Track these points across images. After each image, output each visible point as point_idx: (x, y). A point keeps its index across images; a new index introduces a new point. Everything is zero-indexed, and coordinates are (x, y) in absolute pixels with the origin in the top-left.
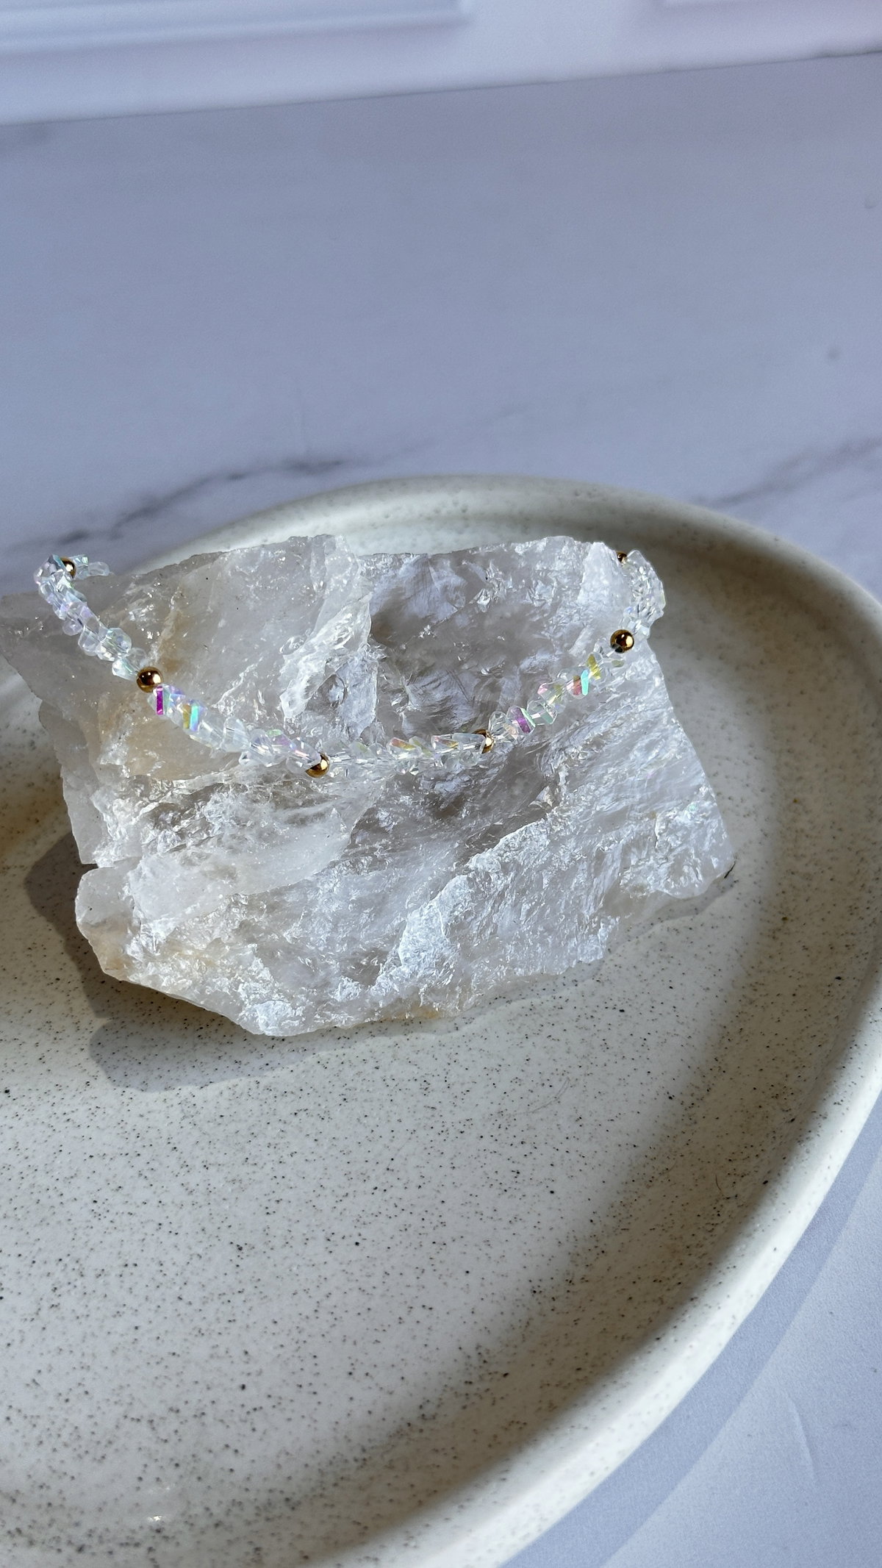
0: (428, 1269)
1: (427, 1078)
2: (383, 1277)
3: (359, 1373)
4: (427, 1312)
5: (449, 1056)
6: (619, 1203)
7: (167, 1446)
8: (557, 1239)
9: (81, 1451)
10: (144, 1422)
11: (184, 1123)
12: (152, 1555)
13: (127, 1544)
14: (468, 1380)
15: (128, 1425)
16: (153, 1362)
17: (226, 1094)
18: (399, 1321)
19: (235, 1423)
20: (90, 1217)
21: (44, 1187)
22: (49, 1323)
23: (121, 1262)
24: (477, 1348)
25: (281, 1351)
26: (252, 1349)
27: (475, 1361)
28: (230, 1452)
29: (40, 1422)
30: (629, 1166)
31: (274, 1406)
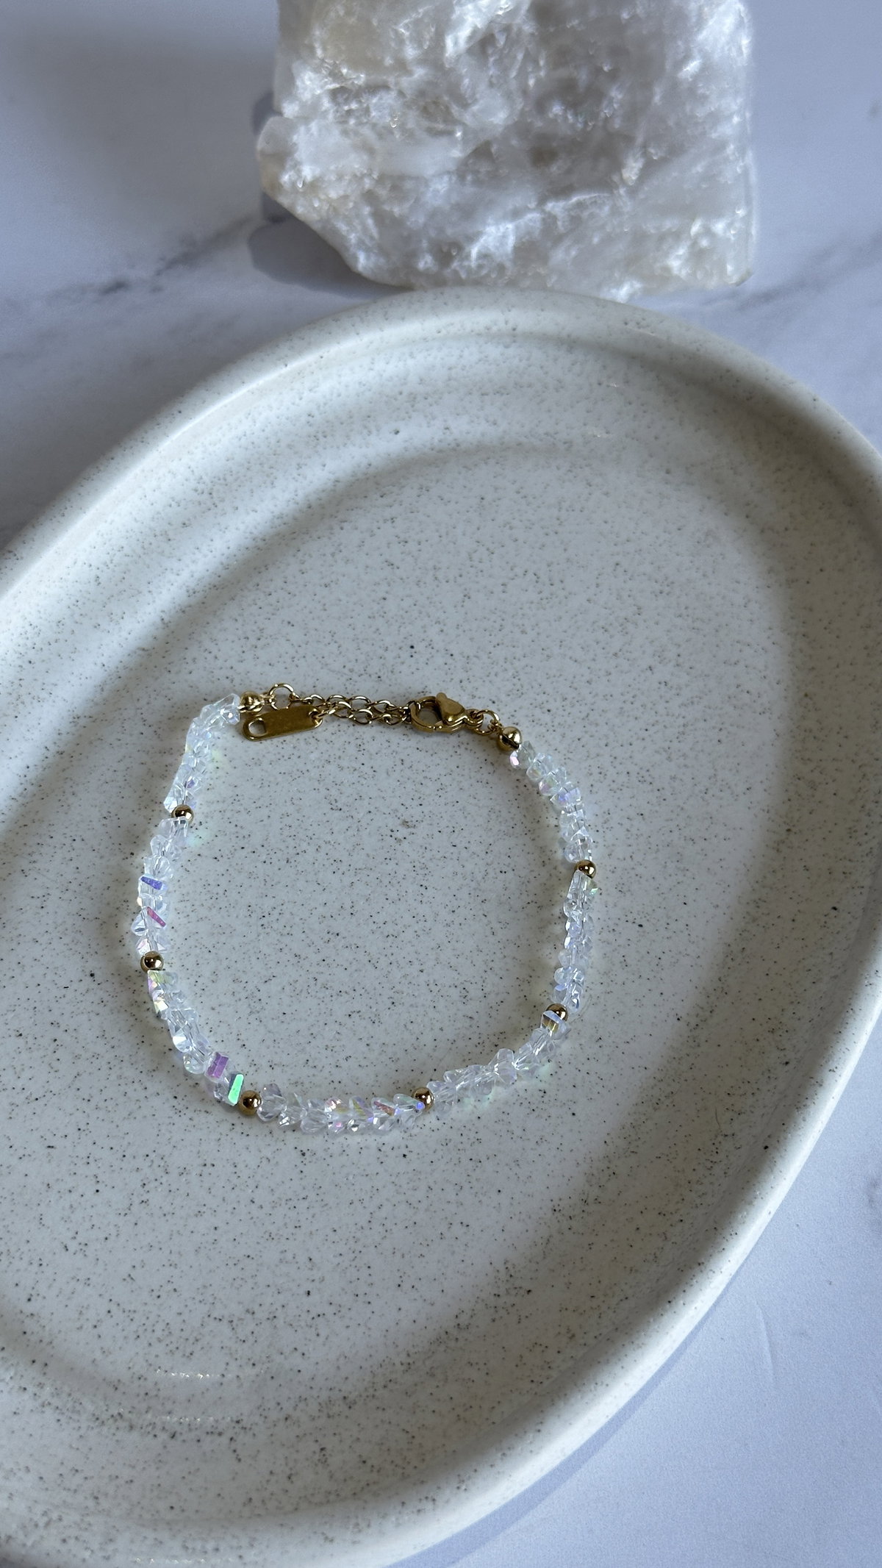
0: (467, 1186)
1: (467, 985)
2: (428, 1191)
3: (406, 1286)
4: (465, 1229)
5: (485, 962)
6: (629, 1123)
7: (245, 1345)
8: (576, 1160)
9: (172, 1347)
10: (225, 1321)
11: (252, 1018)
12: (233, 1446)
13: (212, 1433)
14: (497, 1293)
15: (212, 1325)
16: (231, 1264)
17: (288, 988)
18: (440, 1236)
19: (302, 1328)
20: (171, 1113)
21: (131, 1080)
22: (140, 1217)
23: (201, 1161)
24: (505, 1263)
25: (339, 1259)
26: (316, 1257)
27: (503, 1275)
28: (298, 1354)
29: (136, 1316)
30: (640, 1088)
31: (335, 1314)
